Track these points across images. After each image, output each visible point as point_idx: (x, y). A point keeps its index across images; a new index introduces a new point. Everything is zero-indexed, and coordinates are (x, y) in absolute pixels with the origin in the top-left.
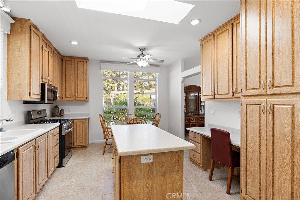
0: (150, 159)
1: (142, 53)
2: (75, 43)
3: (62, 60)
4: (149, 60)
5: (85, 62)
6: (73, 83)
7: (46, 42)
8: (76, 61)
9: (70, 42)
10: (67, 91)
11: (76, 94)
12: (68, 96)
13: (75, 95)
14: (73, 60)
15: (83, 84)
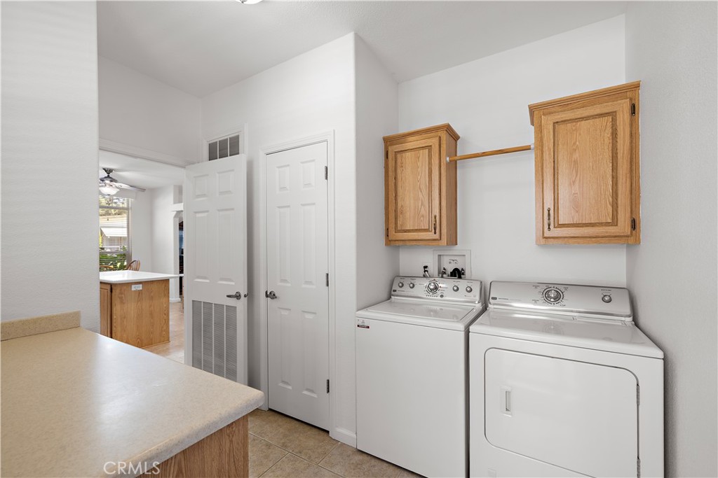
0: (140, 287)
1: (108, 174)
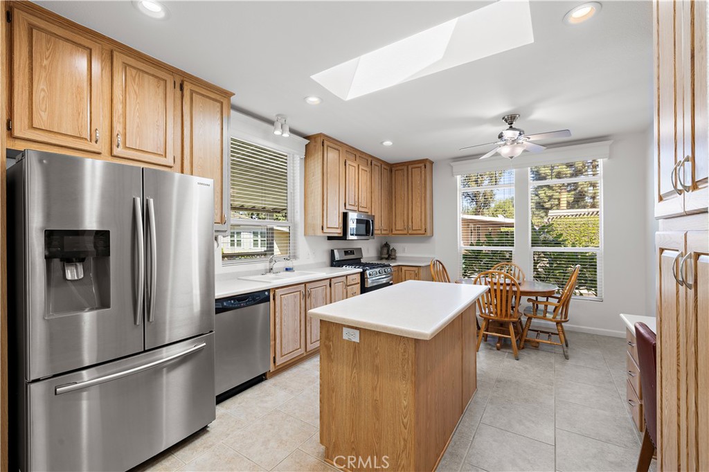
1: (511, 127)
2: (388, 143)
3: (391, 171)
4: (529, 138)
5: (424, 167)
6: (406, 205)
7: (354, 153)
8: (410, 167)
9: (382, 143)
10: (397, 219)
11: (410, 224)
12: (399, 227)
13: (408, 226)
14: (405, 168)
15: (420, 205)
